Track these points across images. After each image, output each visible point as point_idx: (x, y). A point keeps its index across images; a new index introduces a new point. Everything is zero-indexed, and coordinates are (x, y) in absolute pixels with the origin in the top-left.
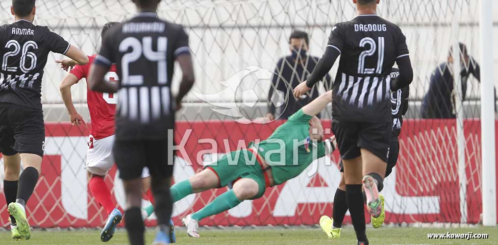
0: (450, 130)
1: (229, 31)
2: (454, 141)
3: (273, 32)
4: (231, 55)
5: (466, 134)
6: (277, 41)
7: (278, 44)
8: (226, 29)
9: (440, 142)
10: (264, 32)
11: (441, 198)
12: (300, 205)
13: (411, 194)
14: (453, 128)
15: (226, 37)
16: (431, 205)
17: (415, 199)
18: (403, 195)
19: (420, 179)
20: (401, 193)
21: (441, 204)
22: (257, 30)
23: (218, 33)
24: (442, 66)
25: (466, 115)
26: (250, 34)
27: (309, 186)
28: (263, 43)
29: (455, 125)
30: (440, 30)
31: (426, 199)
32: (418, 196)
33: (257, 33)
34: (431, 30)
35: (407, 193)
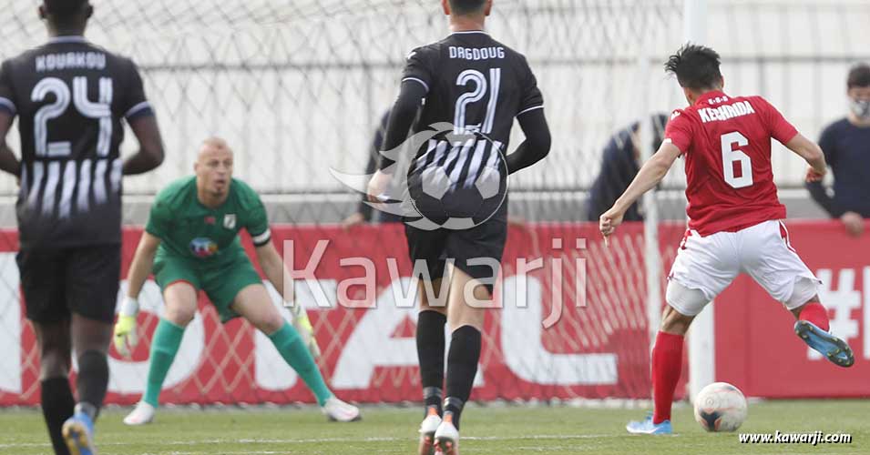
0: (634, 242)
1: (257, 74)
2: (641, 260)
3: (333, 75)
4: (262, 115)
5: (662, 248)
6: (339, 90)
7: (340, 94)
8: (254, 71)
9: (617, 261)
10: (316, 76)
11: (620, 358)
12: (378, 370)
13: (568, 350)
14: (639, 238)
15: (253, 85)
16: (602, 369)
17: (574, 358)
18: (554, 352)
19: (582, 324)
20: (550, 346)
21: (620, 368)
22: (304, 71)
23: (238, 78)
24: (621, 135)
25: (661, 216)
26: (293, 79)
27: (393, 336)
28: (316, 94)
29: (642, 232)
30: (618, 71)
31: (593, 359)
32: (579, 352)
33: (306, 77)
34: (601, 72)
35: (560, 348)
